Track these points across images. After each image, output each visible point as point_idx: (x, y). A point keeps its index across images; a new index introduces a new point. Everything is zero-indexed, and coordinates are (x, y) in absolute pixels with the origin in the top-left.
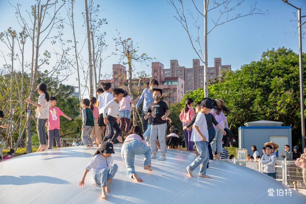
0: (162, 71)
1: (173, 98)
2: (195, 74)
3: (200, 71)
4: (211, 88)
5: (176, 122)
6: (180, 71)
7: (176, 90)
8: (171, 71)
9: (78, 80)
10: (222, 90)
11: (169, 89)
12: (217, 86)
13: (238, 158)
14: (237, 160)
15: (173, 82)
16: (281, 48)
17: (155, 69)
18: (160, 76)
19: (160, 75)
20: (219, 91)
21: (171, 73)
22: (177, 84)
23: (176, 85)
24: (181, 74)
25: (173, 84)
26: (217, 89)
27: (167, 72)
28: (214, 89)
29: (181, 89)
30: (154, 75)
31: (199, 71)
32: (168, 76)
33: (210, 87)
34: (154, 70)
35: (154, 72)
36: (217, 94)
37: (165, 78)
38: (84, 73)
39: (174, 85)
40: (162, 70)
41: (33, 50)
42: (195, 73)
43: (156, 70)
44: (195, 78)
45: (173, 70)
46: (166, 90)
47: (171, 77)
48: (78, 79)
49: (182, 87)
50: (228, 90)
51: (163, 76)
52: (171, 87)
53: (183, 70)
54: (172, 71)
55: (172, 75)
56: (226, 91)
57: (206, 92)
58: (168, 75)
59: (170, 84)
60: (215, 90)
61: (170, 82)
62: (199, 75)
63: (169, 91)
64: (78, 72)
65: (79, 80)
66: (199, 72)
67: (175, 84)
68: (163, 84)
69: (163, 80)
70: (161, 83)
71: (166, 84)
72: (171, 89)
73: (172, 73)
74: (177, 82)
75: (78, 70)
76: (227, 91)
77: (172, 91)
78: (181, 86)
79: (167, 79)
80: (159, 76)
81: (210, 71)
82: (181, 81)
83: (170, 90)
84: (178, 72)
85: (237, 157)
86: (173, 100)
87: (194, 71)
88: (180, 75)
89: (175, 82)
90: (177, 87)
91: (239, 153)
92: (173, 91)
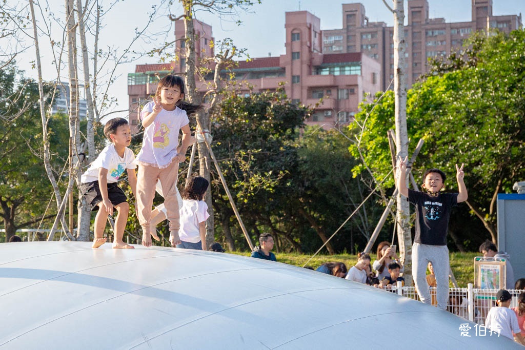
0: (315, 36)
1: (348, 113)
2: (413, 43)
3: (430, 33)
4: (438, 82)
5: (342, 182)
6: (370, 36)
7: (355, 90)
8: (345, 35)
9: (36, 66)
10: (469, 89)
11: (335, 87)
12: (455, 78)
13: (479, 284)
14: (476, 290)
15: (347, 68)
17: (296, 32)
18: (310, 52)
19: (310, 47)
20: (461, 93)
21: (345, 40)
22: (359, 73)
23: (356, 75)
24: (373, 43)
25: (347, 73)
26: (453, 87)
27: (333, 39)
28: (445, 87)
29: (370, 86)
30: (292, 49)
31: (427, 33)
32: (338, 49)
33: (435, 81)
34: (293, 34)
35: (293, 39)
36: (453, 101)
37: (325, 56)
38: (53, 46)
39: (350, 75)
40: (316, 32)
42: (414, 41)
43: (298, 34)
44: (413, 54)
45: (351, 34)
46: (327, 91)
47: (345, 52)
48: (36, 63)
49: (374, 82)
50: (484, 90)
51: (319, 49)
52: (342, 83)
53: (380, 34)
54: (348, 37)
55: (348, 47)
56: (480, 90)
57: (400, 97)
58: (335, 49)
59: (337, 73)
60: (447, 89)
61: (337, 66)
62: (426, 47)
63: (334, 92)
64: (37, 43)
65: (39, 67)
66: (426, 37)
67: (353, 73)
68: (317, 73)
69: (318, 61)
70: (313, 70)
71: (327, 73)
72: (340, 87)
73: (348, 42)
74: (359, 68)
75: (36, 39)
76: (482, 90)
77: (345, 91)
78: (369, 78)
79: (331, 60)
80: (306, 49)
81: (458, 32)
82: (370, 65)
83: (338, 90)
84: (364, 37)
85: (476, 283)
86: (347, 117)
87: (413, 33)
88: (370, 48)
89: (353, 68)
90: (360, 82)
91: (483, 270)
92: (348, 94)
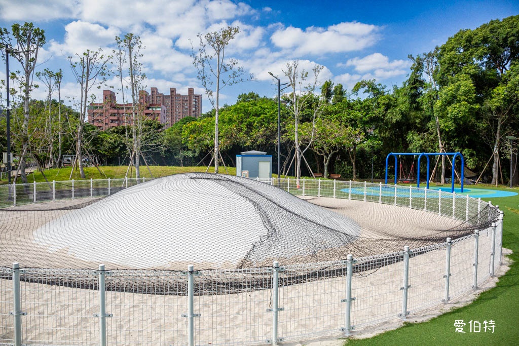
2: (172, 100)
3: (176, 98)
6: (159, 98)
7: (160, 115)
16: (251, 92)
25: (157, 109)
41: (82, 93)
44: (171, 104)
52: (156, 112)
53: (162, 97)
54: (152, 97)
55: (152, 100)
59: (154, 110)
61: (154, 107)
68: (148, 109)
71: (151, 109)
74: (160, 108)
77: (157, 115)
78: (163, 111)
79: (152, 105)
81: (184, 98)
82: (164, 107)
83: (154, 114)
